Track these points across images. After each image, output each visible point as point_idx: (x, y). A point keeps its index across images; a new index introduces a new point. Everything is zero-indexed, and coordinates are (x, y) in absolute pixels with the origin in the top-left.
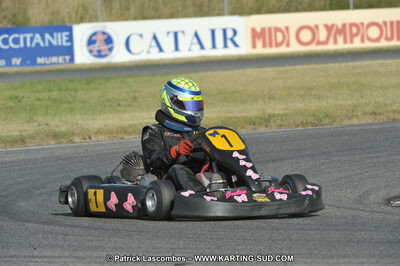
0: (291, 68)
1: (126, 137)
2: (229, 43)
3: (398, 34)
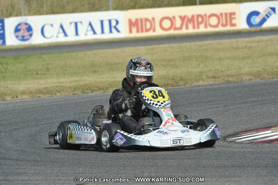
0: (157, 46)
1: (42, 96)
2: (113, 30)
3: (231, 22)
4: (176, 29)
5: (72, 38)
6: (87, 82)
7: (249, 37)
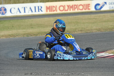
1: (11, 37)
3: (88, 8)
4: (65, 10)
5: (23, 14)
6: (29, 32)
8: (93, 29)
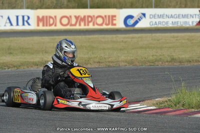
3: (112, 22)
4: (71, 25)
6: (4, 61)
7: (126, 34)
8: (120, 59)
